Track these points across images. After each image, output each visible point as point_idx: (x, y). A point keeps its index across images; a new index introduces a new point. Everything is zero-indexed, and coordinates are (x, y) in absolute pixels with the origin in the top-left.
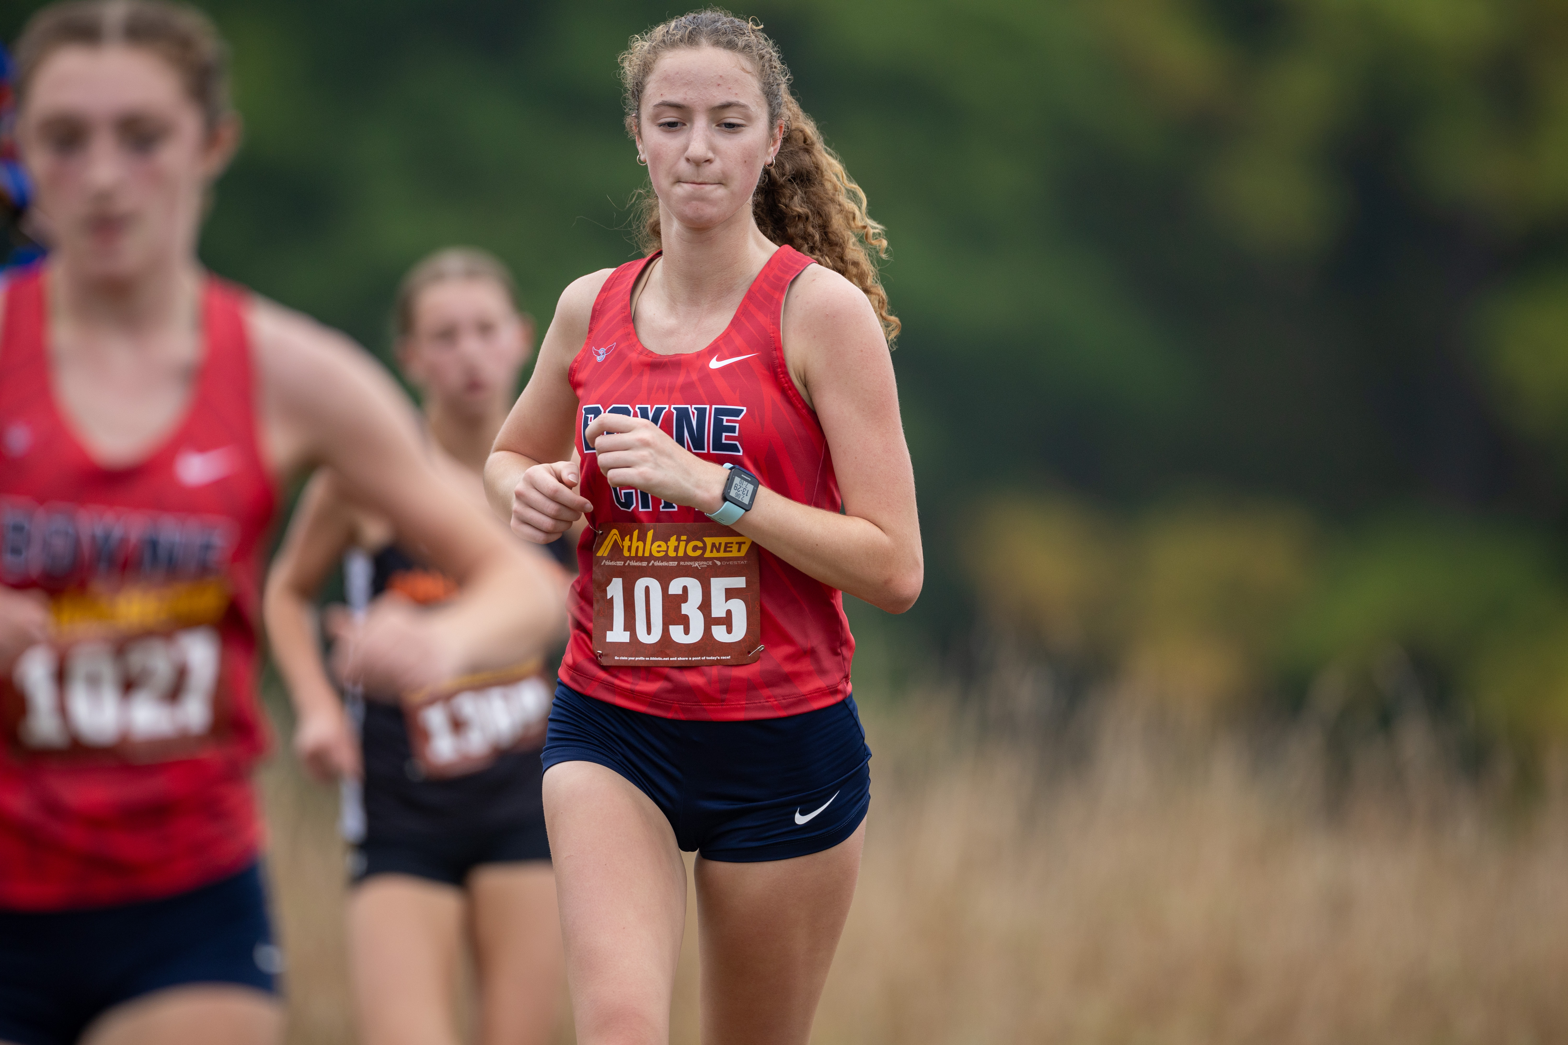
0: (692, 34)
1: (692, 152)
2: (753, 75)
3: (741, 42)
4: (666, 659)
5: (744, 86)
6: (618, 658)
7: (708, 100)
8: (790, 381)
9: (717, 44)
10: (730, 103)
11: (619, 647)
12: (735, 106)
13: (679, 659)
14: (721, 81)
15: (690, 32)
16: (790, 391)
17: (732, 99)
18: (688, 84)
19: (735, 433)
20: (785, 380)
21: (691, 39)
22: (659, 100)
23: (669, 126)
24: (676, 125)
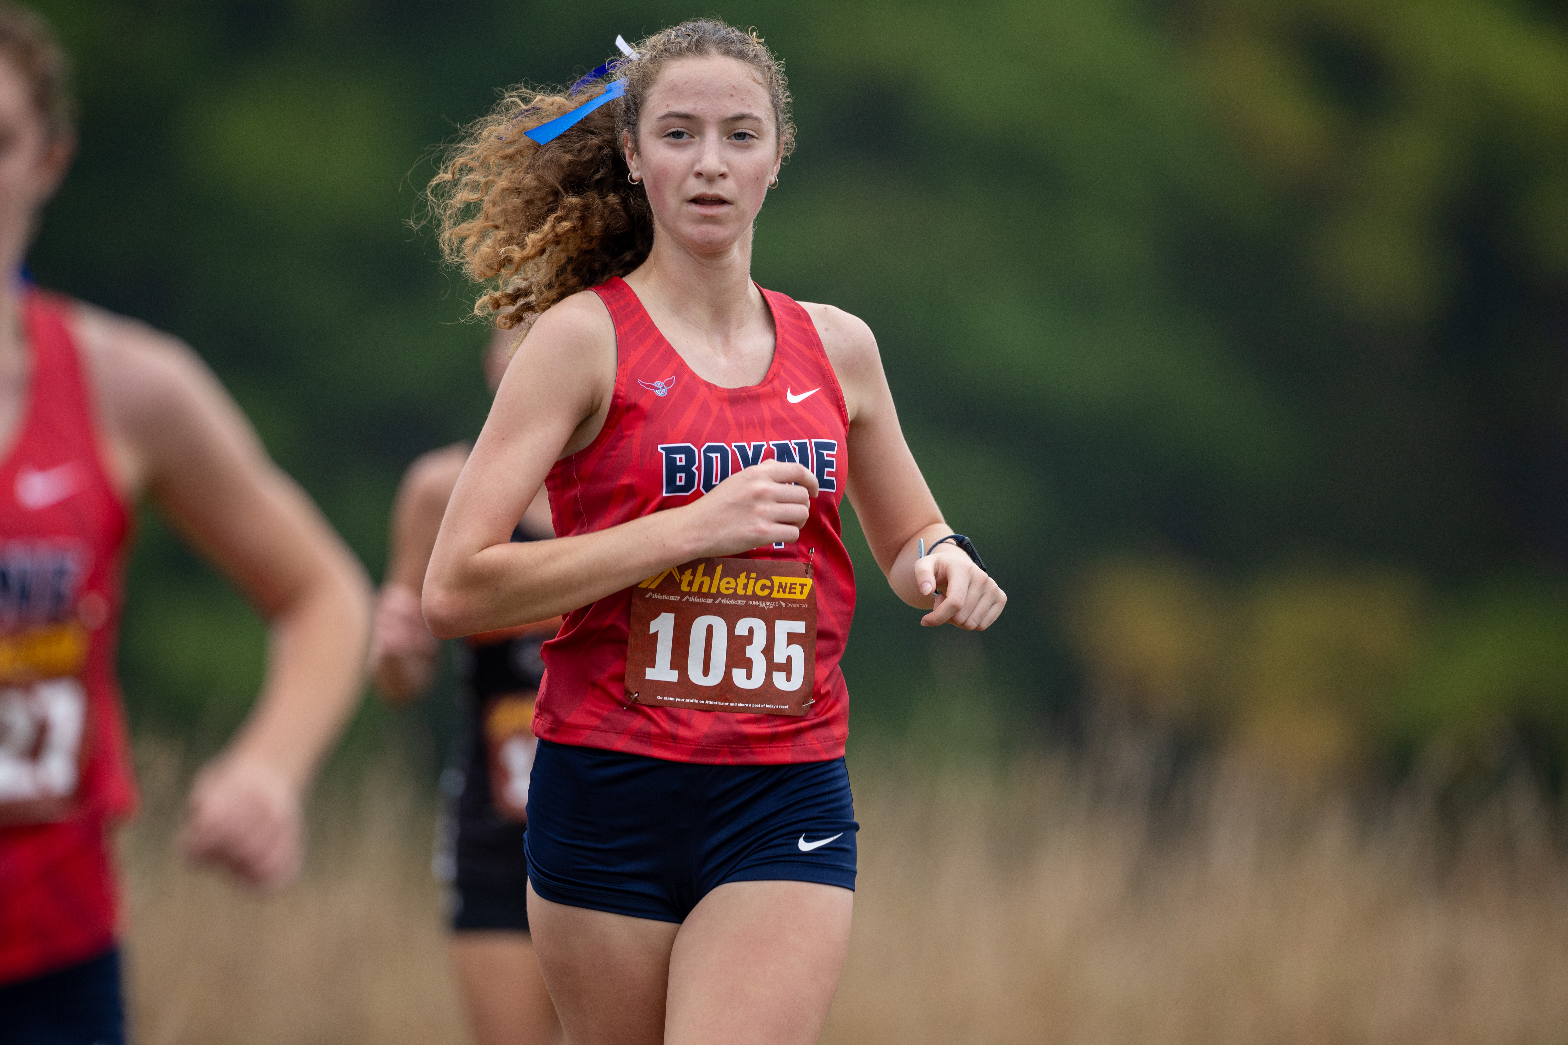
0: (700, 42)
1: (705, 166)
2: (762, 87)
3: (748, 53)
5: (757, 98)
6: (661, 698)
7: (719, 110)
9: (727, 52)
10: (743, 115)
11: (662, 686)
12: (748, 118)
14: (734, 91)
15: (697, 41)
17: (746, 111)
18: (698, 94)
19: (833, 468)
21: (698, 48)
22: (663, 111)
23: (674, 138)
24: (683, 135)
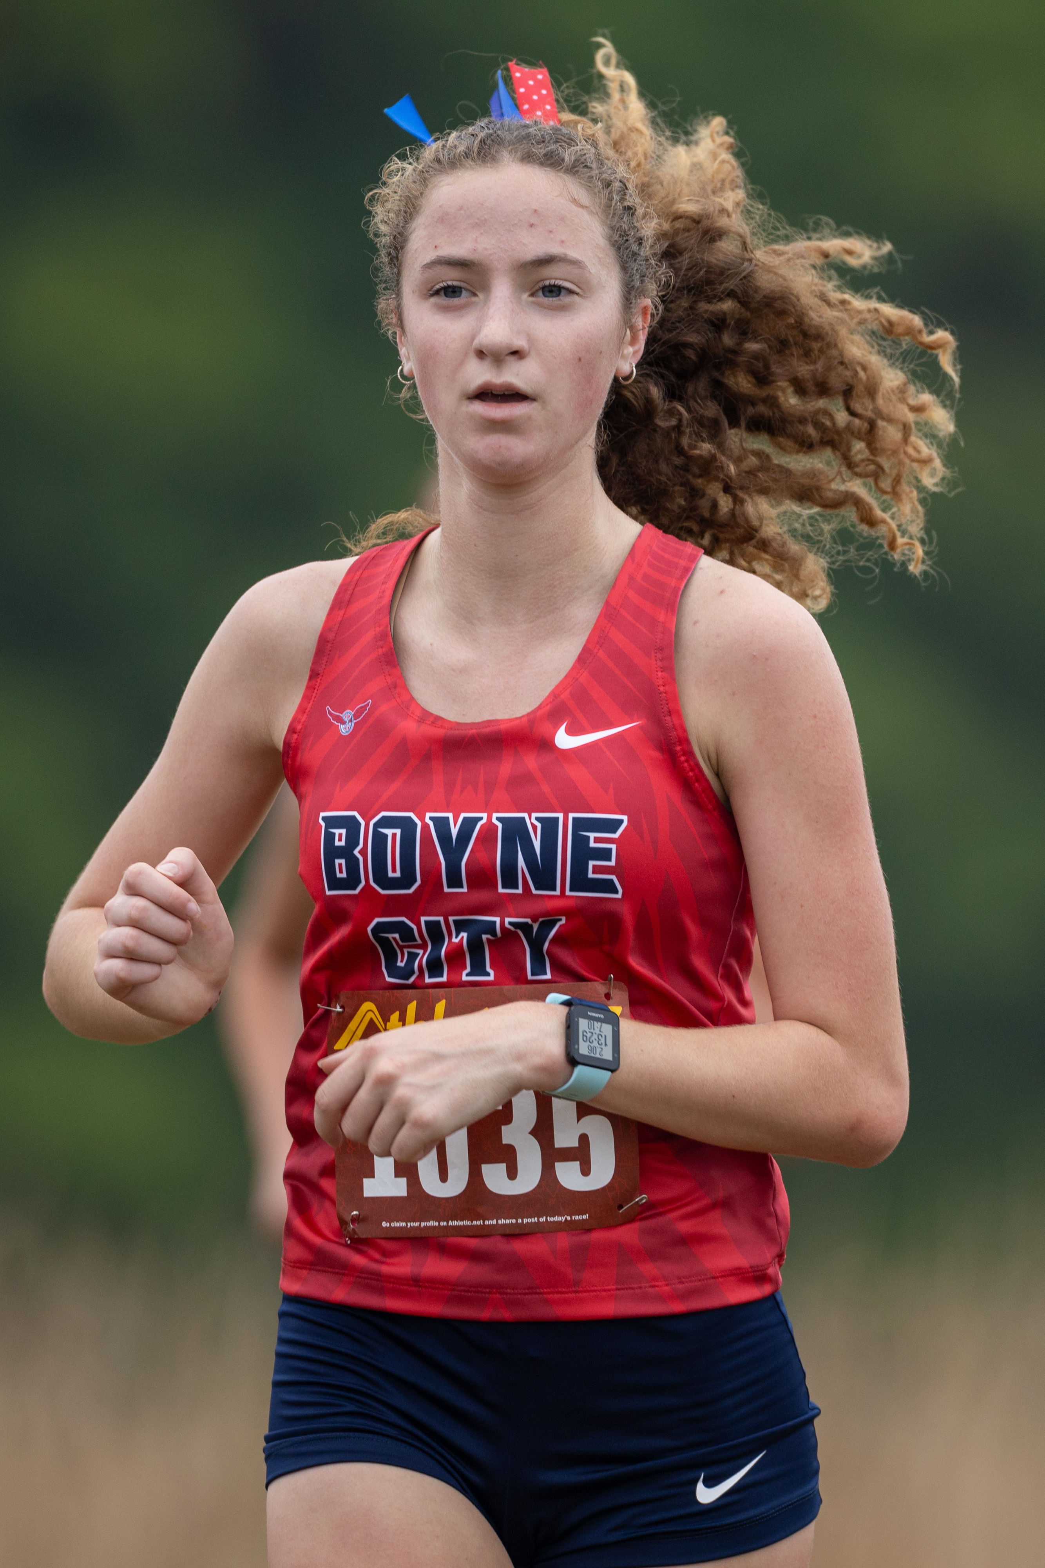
0: (485, 144)
2: (591, 213)
3: (568, 156)
4: (478, 1223)
5: (577, 229)
6: (388, 1225)
7: (513, 250)
8: (697, 765)
9: (528, 158)
10: (551, 256)
11: (387, 1205)
12: (560, 261)
13: (500, 1222)
14: (535, 219)
15: (483, 142)
16: (697, 785)
17: (555, 249)
18: (480, 224)
19: (610, 860)
20: (690, 765)
22: (431, 256)
23: (447, 296)
24: (461, 292)
